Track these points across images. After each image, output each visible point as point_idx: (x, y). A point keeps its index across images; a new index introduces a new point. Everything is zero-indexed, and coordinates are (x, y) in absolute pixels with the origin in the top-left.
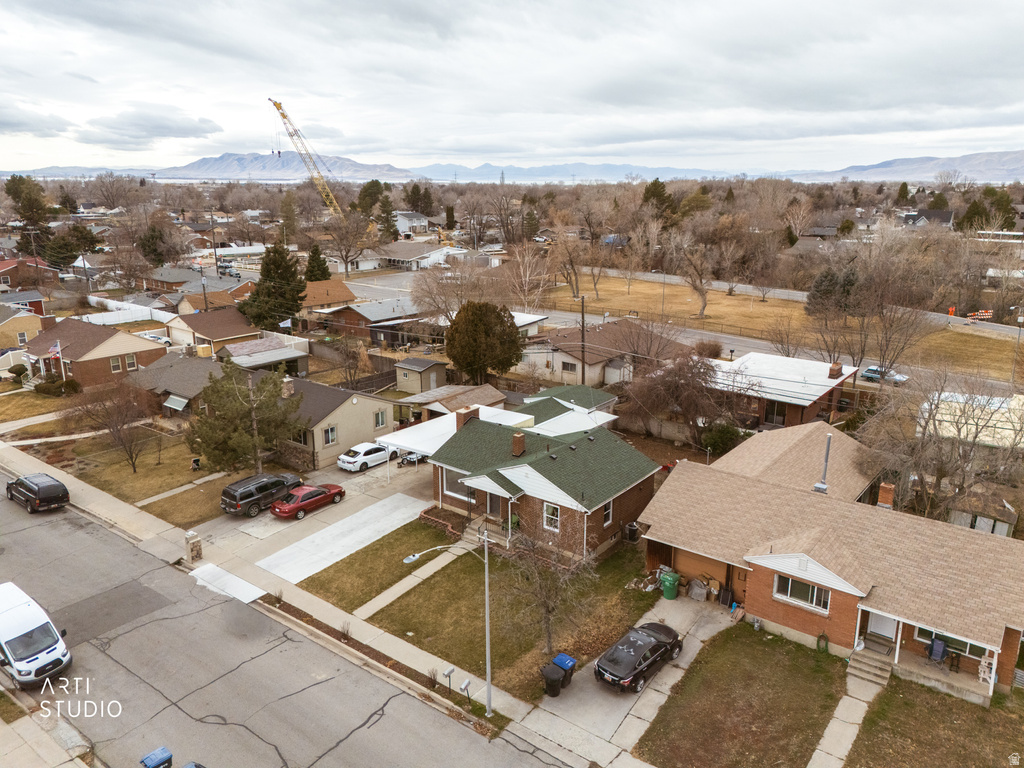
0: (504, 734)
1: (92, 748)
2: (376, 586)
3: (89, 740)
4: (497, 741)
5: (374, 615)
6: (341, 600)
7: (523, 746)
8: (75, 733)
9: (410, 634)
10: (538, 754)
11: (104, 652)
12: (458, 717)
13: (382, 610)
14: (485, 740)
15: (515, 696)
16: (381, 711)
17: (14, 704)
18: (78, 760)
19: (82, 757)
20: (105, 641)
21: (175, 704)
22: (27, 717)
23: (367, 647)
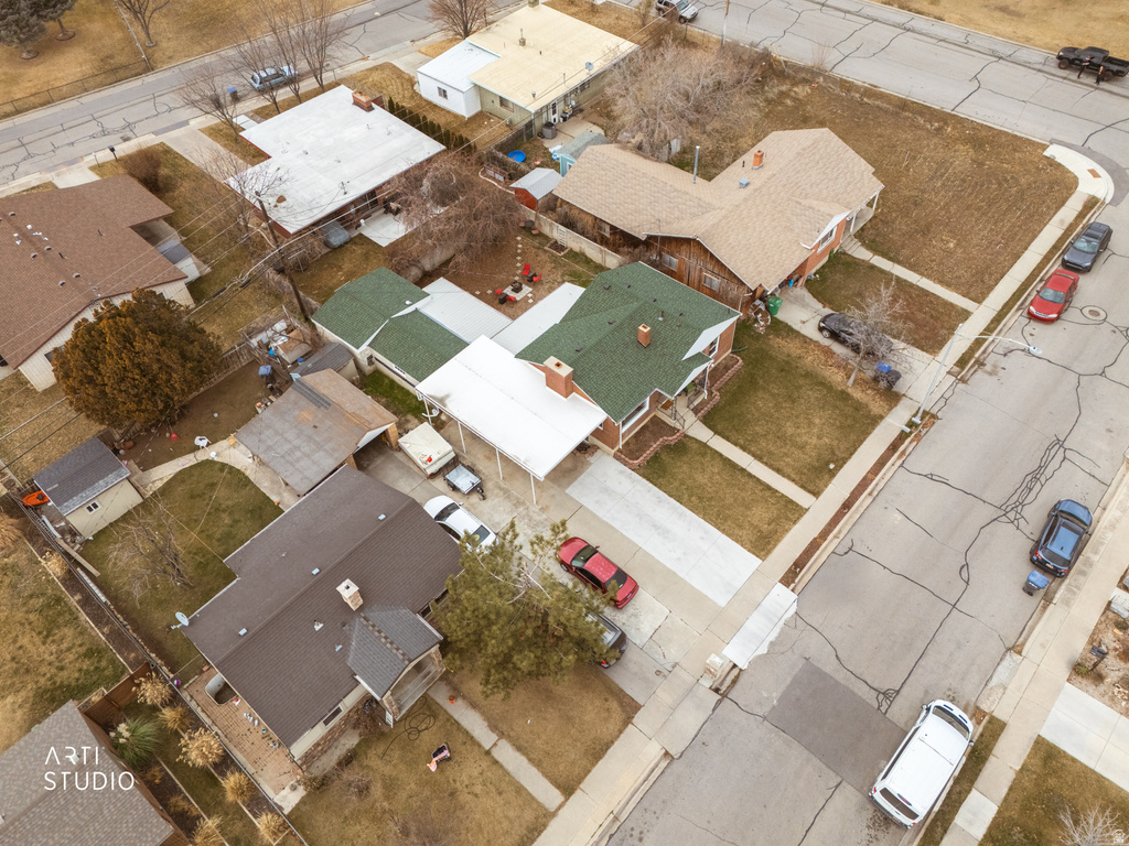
0: (934, 411)
1: (1009, 649)
2: (768, 493)
3: (1004, 655)
4: (939, 415)
5: (809, 492)
6: (787, 519)
7: (942, 403)
8: (1000, 668)
9: (832, 466)
10: (946, 396)
11: (898, 692)
12: (918, 438)
13: (802, 487)
14: (938, 422)
15: (896, 405)
16: (930, 477)
17: (982, 735)
18: (1023, 654)
19: (1020, 653)
20: (881, 697)
21: (954, 606)
22: (995, 714)
23: (853, 493)
